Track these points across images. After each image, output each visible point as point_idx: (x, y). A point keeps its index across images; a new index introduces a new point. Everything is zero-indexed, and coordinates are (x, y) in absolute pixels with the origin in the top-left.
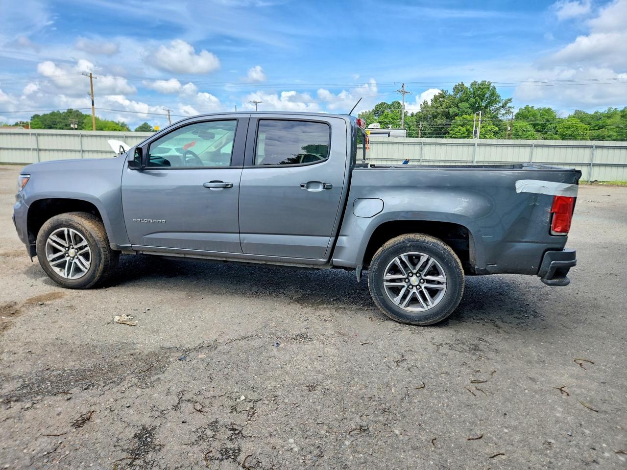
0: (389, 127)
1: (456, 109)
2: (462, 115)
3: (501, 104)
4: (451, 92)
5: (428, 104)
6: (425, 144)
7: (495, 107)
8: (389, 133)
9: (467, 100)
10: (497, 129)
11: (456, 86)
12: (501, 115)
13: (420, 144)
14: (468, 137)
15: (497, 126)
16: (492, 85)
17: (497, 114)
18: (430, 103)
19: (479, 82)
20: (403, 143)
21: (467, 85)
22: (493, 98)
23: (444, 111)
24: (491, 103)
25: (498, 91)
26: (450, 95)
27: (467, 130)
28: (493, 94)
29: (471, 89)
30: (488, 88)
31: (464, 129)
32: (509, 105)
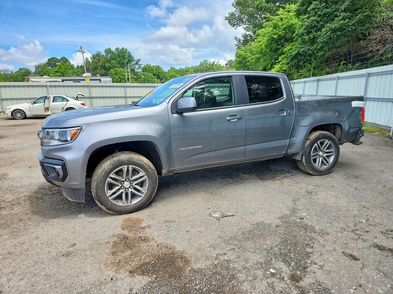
0: (98, 76)
1: (109, 64)
2: (114, 68)
3: (135, 63)
4: (103, 53)
5: (89, 60)
6: (127, 87)
7: (132, 64)
8: (100, 80)
9: (115, 59)
10: (136, 77)
11: (106, 49)
12: (136, 69)
13: (124, 87)
14: (120, 82)
15: (135, 75)
16: (128, 50)
17: (134, 68)
18: (90, 60)
19: (120, 48)
20: (110, 87)
21: (113, 49)
22: (130, 59)
23: (102, 65)
24: (129, 61)
25: (132, 54)
26: (103, 56)
27: (119, 78)
28: (130, 56)
29: (116, 52)
30: (126, 52)
31: (117, 77)
32: (139, 63)
